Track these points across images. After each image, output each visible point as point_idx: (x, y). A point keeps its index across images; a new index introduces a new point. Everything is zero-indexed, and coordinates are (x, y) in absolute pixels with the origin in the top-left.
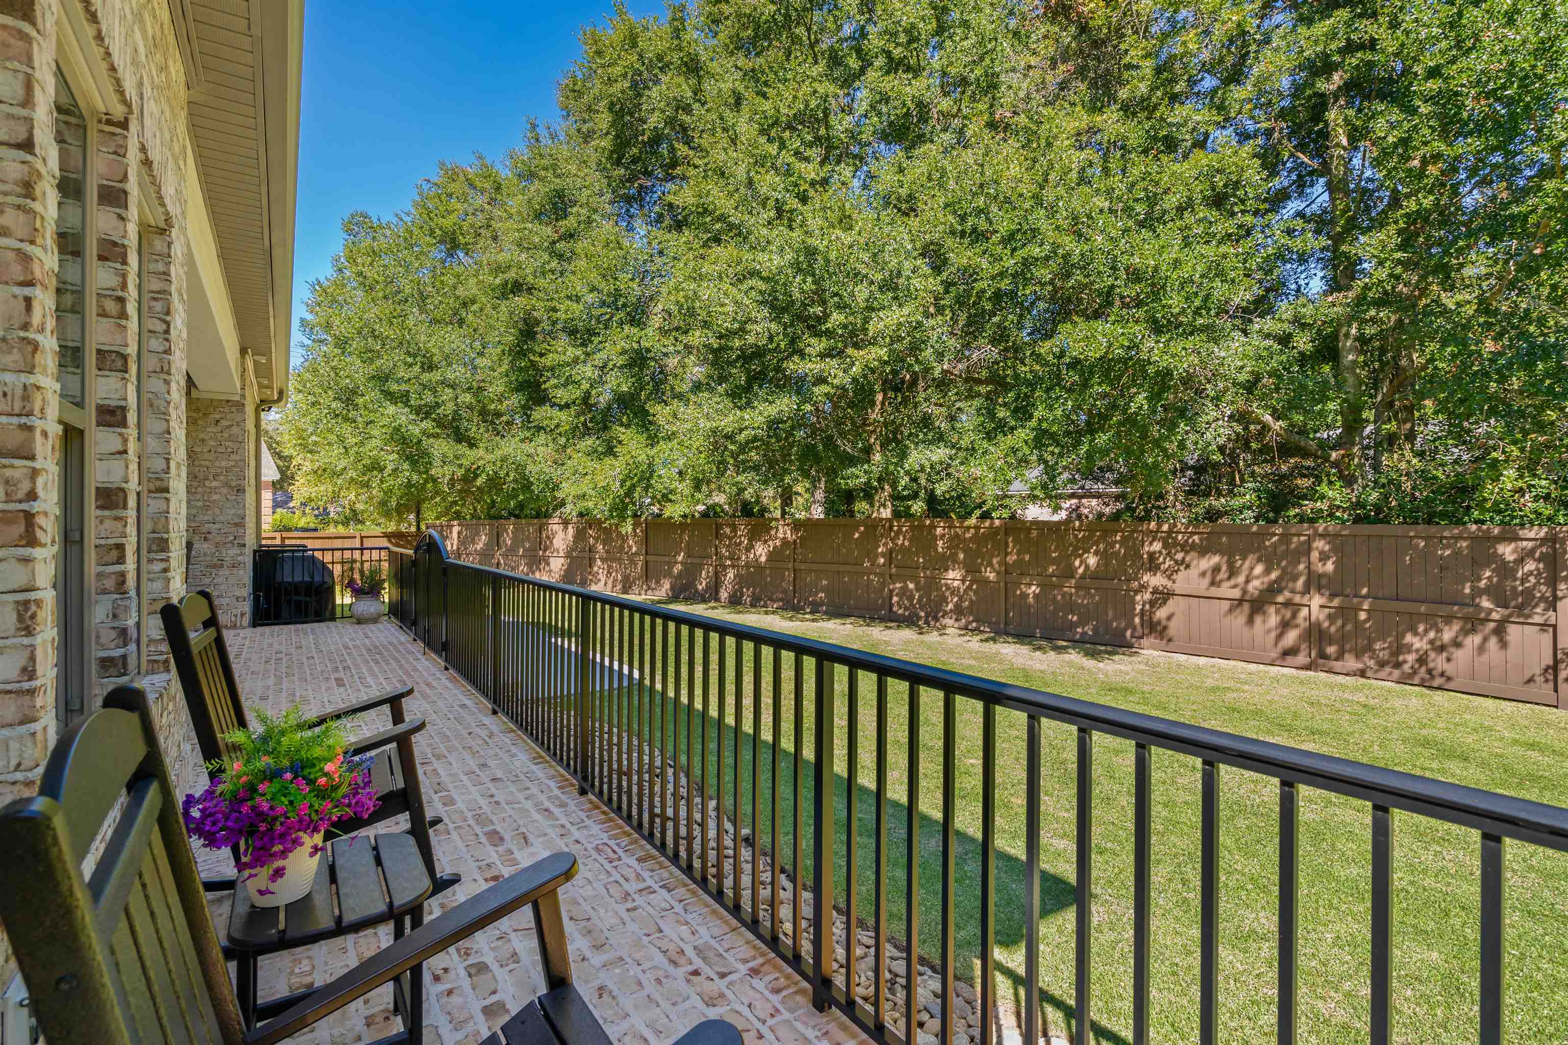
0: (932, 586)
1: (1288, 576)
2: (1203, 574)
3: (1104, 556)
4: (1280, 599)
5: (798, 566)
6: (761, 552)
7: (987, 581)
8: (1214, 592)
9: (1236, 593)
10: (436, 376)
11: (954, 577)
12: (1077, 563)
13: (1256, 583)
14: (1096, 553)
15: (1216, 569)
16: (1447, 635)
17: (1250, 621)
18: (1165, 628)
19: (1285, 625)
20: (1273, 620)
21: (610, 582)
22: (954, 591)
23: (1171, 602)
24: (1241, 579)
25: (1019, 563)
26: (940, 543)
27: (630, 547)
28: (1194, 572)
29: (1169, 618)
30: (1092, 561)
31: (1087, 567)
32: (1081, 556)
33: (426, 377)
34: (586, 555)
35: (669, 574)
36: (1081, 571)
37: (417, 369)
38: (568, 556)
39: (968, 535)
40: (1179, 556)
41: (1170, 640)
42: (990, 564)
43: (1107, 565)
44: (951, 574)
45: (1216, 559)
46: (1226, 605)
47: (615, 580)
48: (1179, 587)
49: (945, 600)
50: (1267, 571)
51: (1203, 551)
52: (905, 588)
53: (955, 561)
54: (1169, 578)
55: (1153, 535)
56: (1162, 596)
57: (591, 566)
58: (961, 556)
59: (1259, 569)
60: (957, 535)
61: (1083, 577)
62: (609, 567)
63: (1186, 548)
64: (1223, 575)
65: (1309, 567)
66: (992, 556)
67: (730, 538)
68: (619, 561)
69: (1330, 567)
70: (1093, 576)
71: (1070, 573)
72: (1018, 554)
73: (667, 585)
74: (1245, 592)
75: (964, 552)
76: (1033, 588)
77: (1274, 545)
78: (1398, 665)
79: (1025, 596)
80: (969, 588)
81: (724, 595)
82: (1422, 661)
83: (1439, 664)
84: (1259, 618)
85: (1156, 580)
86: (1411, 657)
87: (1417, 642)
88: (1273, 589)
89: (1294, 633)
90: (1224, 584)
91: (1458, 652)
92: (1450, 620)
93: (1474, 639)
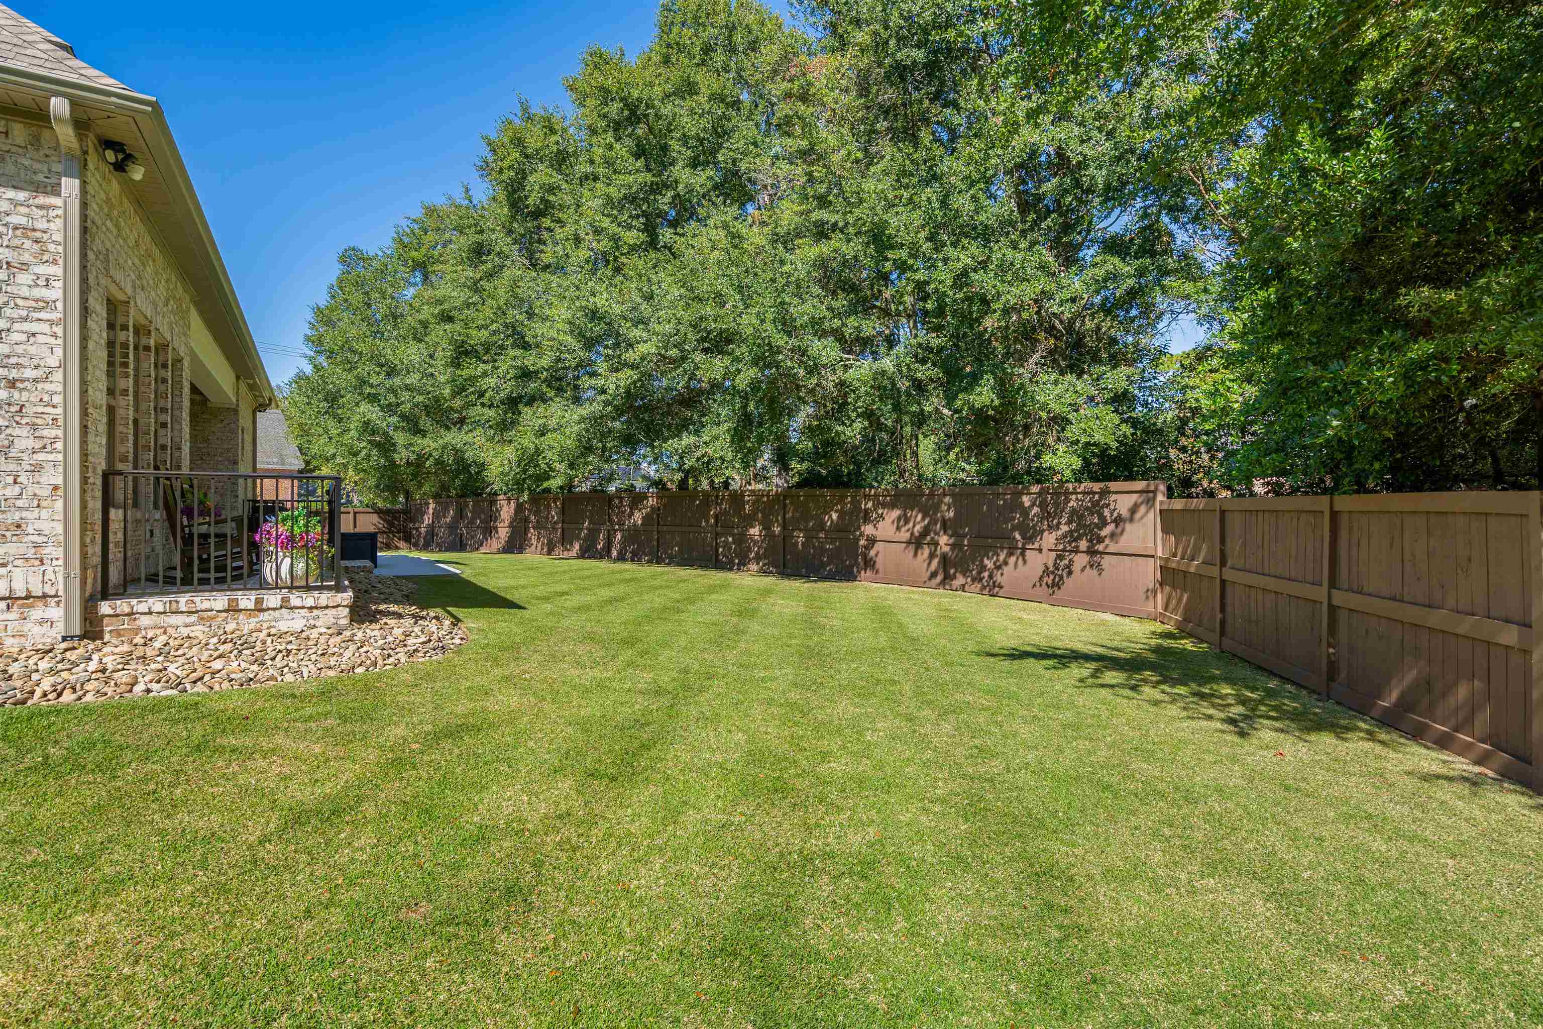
0: (742, 539)
1: (933, 522)
2: (892, 524)
3: (842, 513)
4: (929, 538)
5: (660, 528)
6: (638, 517)
7: (774, 534)
9: (908, 536)
10: (397, 381)
11: (755, 531)
12: (825, 519)
13: (918, 528)
14: (836, 511)
15: (899, 519)
16: (1002, 557)
17: (916, 555)
18: (873, 564)
19: (932, 556)
20: (926, 553)
21: (539, 545)
22: (755, 543)
23: (876, 546)
25: (793, 520)
27: (553, 517)
28: (887, 523)
29: (875, 557)
30: (835, 516)
31: (832, 521)
32: (828, 513)
33: (389, 383)
34: (522, 525)
35: (578, 538)
36: (828, 524)
37: (382, 376)
38: (511, 526)
40: (880, 511)
41: (876, 573)
42: (776, 521)
43: (843, 520)
45: (899, 512)
46: (903, 545)
47: (543, 544)
48: (880, 535)
49: (749, 550)
50: (923, 519)
51: (892, 507)
52: (726, 542)
53: (756, 520)
54: (875, 527)
55: (867, 497)
56: (872, 541)
57: (526, 534)
58: (760, 516)
59: (919, 517)
61: (830, 528)
62: (539, 533)
63: (884, 505)
64: (902, 523)
65: (941, 515)
66: (778, 515)
67: (619, 508)
68: (546, 528)
69: (952, 514)
70: (835, 528)
71: (821, 526)
72: (792, 513)
73: (577, 546)
74: (912, 534)
75: (762, 512)
76: (800, 539)
78: (981, 580)
79: (796, 544)
80: (764, 540)
81: (614, 553)
82: (991, 576)
83: (998, 578)
84: (920, 552)
85: (868, 529)
86: (986, 574)
87: (989, 564)
88: (925, 532)
89: (935, 562)
90: (903, 529)
91: (1006, 569)
92: (1002, 548)
93: (1013, 559)
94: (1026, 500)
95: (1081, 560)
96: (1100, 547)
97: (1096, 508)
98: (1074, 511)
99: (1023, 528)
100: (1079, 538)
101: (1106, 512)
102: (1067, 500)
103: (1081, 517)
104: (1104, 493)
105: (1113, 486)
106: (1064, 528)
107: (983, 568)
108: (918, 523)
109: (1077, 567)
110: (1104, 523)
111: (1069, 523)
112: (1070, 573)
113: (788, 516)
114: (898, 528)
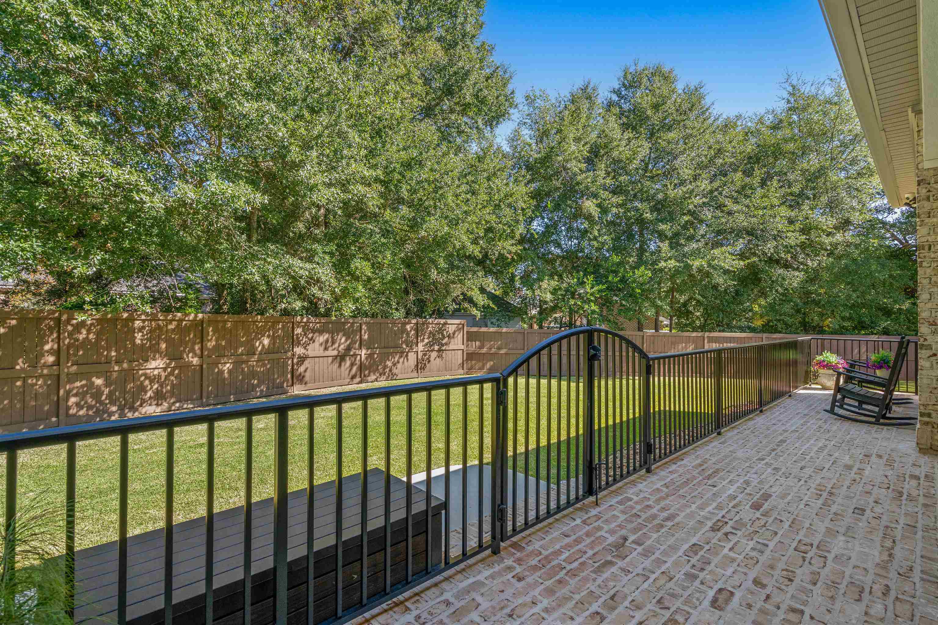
0: (127, 378)
1: (353, 342)
2: (321, 344)
3: (273, 339)
4: (352, 353)
7: (189, 365)
8: (327, 353)
9: (335, 353)
12: (257, 344)
13: (342, 346)
14: (269, 336)
15: (327, 341)
16: (396, 359)
17: (340, 366)
18: (304, 377)
19: (352, 365)
20: (348, 363)
22: (155, 379)
23: (306, 362)
24: (336, 345)
25: (217, 347)
26: (139, 336)
28: (317, 344)
29: (305, 371)
30: (266, 341)
31: (263, 345)
32: (259, 339)
36: (260, 349)
39: (171, 327)
40: (310, 336)
41: (306, 383)
42: (192, 350)
43: (274, 344)
44: (153, 364)
45: (326, 336)
46: (330, 359)
48: (310, 353)
49: (143, 389)
50: (346, 340)
51: (321, 332)
53: (158, 351)
54: (305, 348)
55: (297, 325)
56: (302, 359)
58: (163, 346)
59: (343, 340)
60: (159, 327)
61: (260, 354)
63: (313, 331)
64: (329, 344)
65: (361, 337)
66: (194, 344)
69: (367, 336)
70: (268, 351)
71: (251, 352)
72: (217, 340)
74: (338, 352)
75: (166, 341)
76: (228, 365)
77: (349, 328)
79: (221, 372)
80: (171, 373)
82: (390, 370)
83: (395, 371)
84: (343, 364)
85: (299, 350)
86: (387, 370)
87: (389, 364)
88: (348, 349)
89: (355, 368)
90: (330, 348)
91: (399, 366)
92: (396, 353)
93: (401, 360)
94: (408, 327)
95: (434, 354)
96: (444, 348)
97: (440, 331)
98: (430, 332)
99: (407, 343)
100: (433, 345)
101: (445, 333)
102: (428, 328)
103: (434, 335)
104: (445, 324)
105: (449, 321)
106: (426, 341)
107: (385, 367)
108: (342, 342)
109: (432, 359)
110: (444, 337)
111: (429, 338)
112: (429, 362)
113: (210, 345)
114: (326, 349)
